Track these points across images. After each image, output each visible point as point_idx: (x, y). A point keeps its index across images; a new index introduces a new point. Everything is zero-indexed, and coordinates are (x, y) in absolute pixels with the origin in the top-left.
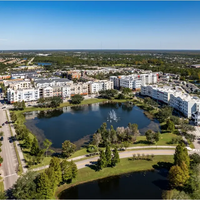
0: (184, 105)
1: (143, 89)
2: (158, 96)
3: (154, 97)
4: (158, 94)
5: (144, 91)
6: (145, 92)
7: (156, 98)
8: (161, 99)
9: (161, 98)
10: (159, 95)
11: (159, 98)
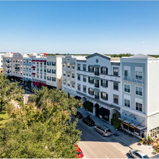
0: (120, 79)
1: (7, 63)
2: (34, 72)
3: (26, 76)
4: (34, 67)
5: (8, 67)
6: (10, 69)
7: (29, 77)
8: (39, 79)
9: (39, 75)
10: (36, 69)
11: (36, 78)
